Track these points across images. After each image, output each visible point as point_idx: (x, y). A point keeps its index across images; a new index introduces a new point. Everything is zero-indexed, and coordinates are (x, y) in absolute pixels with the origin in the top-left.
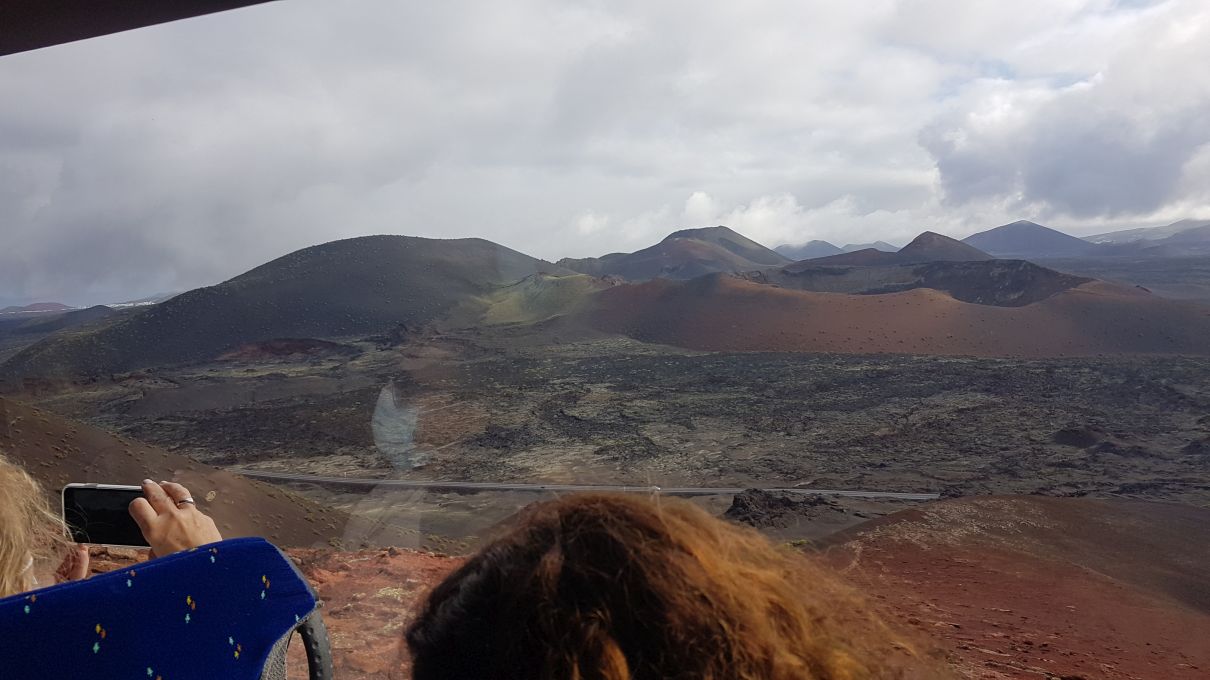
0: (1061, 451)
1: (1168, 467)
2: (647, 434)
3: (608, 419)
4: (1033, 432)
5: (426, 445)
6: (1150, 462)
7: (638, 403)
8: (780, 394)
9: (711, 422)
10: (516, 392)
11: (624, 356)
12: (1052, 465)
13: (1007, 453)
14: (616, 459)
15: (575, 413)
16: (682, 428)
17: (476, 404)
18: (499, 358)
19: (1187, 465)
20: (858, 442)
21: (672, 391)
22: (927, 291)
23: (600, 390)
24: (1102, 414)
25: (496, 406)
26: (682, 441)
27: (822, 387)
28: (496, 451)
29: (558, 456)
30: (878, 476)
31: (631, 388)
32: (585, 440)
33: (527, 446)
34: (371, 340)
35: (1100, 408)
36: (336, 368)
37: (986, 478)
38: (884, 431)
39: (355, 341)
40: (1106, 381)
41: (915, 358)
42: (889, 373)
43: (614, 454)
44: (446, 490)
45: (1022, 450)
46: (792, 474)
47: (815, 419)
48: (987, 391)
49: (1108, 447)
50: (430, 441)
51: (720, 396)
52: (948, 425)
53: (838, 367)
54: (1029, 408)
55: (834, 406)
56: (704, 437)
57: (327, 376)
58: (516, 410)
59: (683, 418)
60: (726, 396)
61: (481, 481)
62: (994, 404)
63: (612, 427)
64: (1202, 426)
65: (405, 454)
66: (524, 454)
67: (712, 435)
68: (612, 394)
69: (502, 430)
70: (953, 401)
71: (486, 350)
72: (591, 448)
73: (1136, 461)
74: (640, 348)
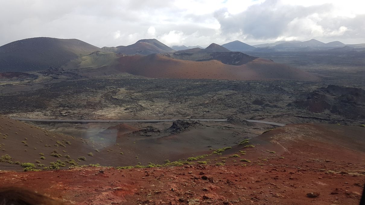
0: (255, 106)
1: (283, 110)
2: (140, 104)
3: (127, 99)
4: (247, 101)
5: (66, 108)
6: (278, 109)
7: (135, 94)
8: (178, 91)
9: (159, 100)
10: (95, 90)
11: (129, 79)
12: (253, 110)
13: (241, 107)
14: (131, 112)
15: (116, 97)
16: (150, 102)
17: (82, 95)
18: (87, 79)
19: (288, 110)
20: (201, 105)
21: (146, 90)
22: (215, 61)
23: (123, 90)
24: (264, 96)
25: (89, 95)
26: (151, 106)
27: (189, 89)
28: (91, 110)
29: (112, 111)
30: (208, 114)
31: (133, 89)
32: (121, 106)
33: (101, 108)
34: (41, 73)
35: (263, 94)
36: (30, 82)
37: (236, 114)
38: (207, 102)
39: (35, 73)
40: (264, 86)
41: (213, 80)
42: (207, 85)
43: (130, 110)
44: (76, 123)
45: (244, 106)
46: (185, 115)
47: (188, 98)
48: (233, 90)
49: (267, 105)
50: (67, 106)
51: (160, 92)
52: (224, 99)
53: (192, 83)
54: (245, 94)
56: (157, 104)
57: (27, 85)
58: (96, 96)
59: (150, 98)
60: (162, 92)
61: (88, 120)
62: (235, 93)
63: (129, 102)
64: (290, 99)
65: (59, 111)
66: (101, 111)
67: (160, 104)
68: (127, 91)
69: (92, 103)
70: (224, 93)
71: (81, 77)
72: (123, 108)
73: (275, 109)
74: (133, 77)
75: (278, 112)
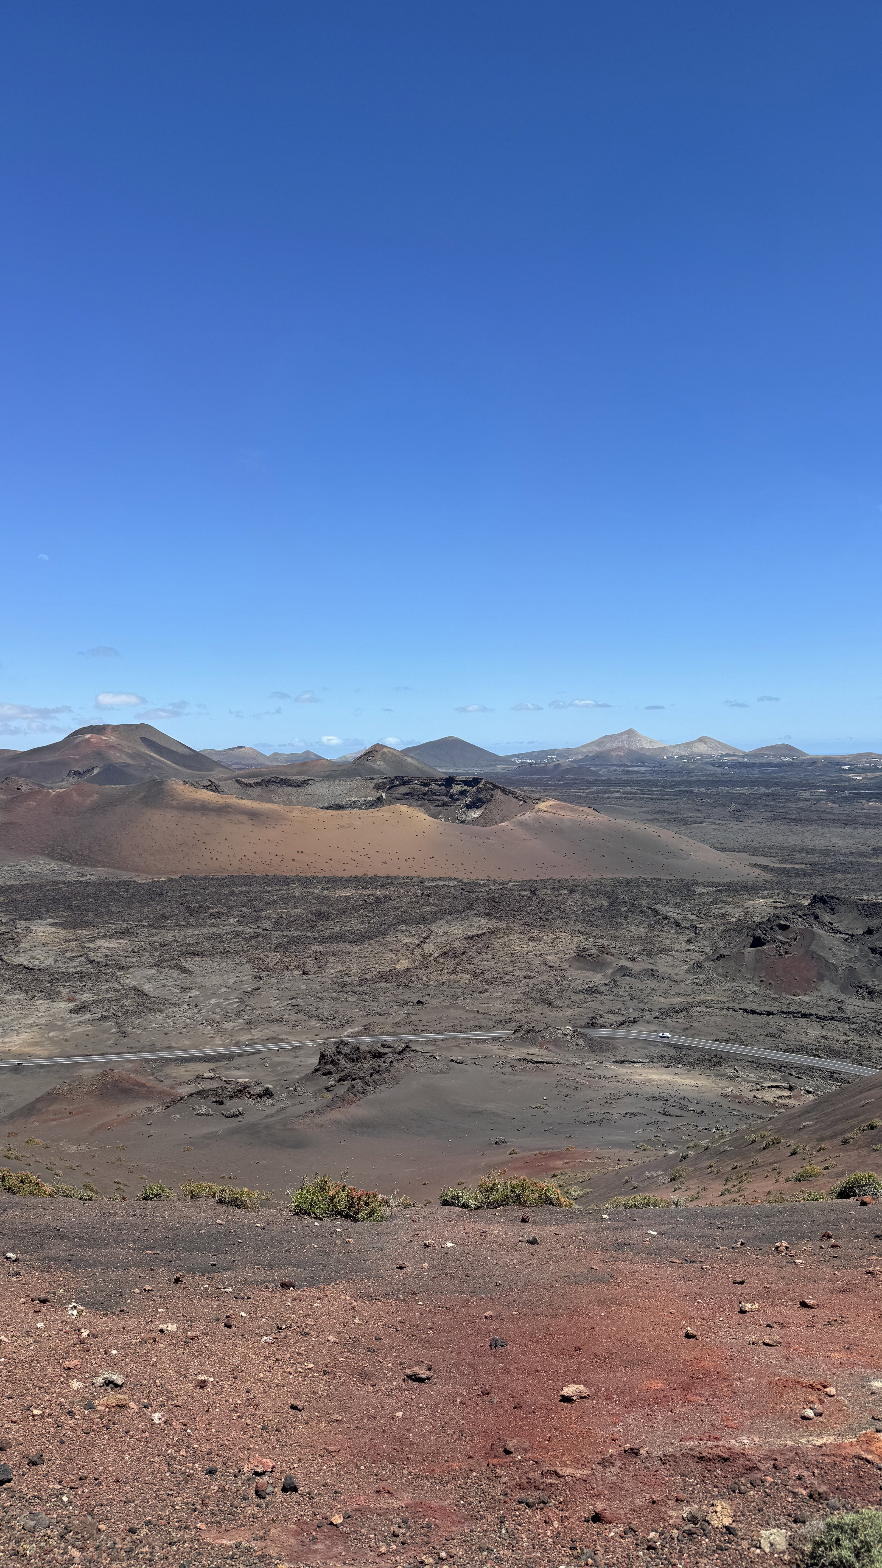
0: (581, 977)
1: (681, 989)
2: (132, 983)
3: (72, 967)
4: (549, 957)
6: (664, 985)
7: (100, 942)
8: (277, 924)
9: (207, 963)
11: (55, 883)
12: (580, 992)
13: (532, 982)
14: (103, 1018)
15: (22, 960)
16: (176, 973)
19: (695, 986)
20: (382, 978)
21: (144, 926)
22: (403, 808)
23: (44, 929)
24: (603, 937)
26: (184, 989)
27: (320, 916)
29: (17, 1019)
30: (423, 1014)
31: (87, 925)
32: (50, 995)
37: (528, 1009)
38: (403, 964)
40: (591, 902)
41: (402, 881)
42: (387, 898)
43: (98, 1012)
45: (544, 977)
46: (334, 1021)
47: (328, 954)
48: (488, 915)
49: (623, 970)
51: (207, 931)
52: (464, 953)
53: (325, 892)
54: (534, 933)
55: (340, 937)
56: (208, 982)
59: (170, 961)
60: (214, 930)
62: (499, 930)
63: (81, 976)
64: (691, 946)
67: (217, 980)
68: (63, 933)
72: (62, 1006)
73: (652, 984)
74: (72, 873)
75: (665, 994)
